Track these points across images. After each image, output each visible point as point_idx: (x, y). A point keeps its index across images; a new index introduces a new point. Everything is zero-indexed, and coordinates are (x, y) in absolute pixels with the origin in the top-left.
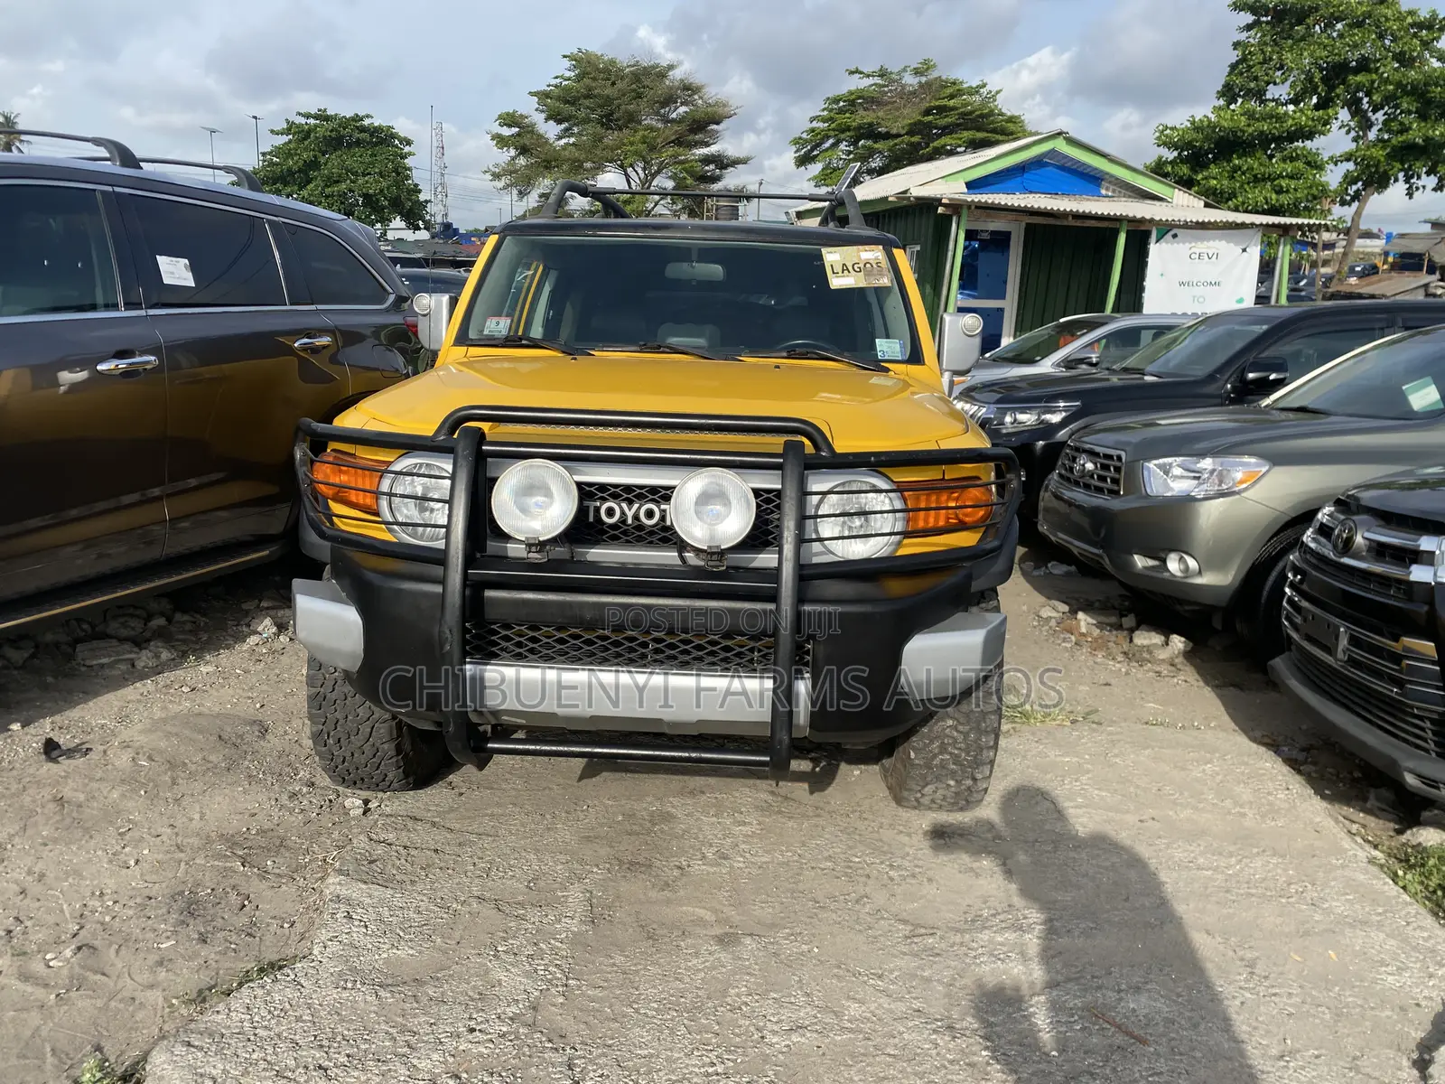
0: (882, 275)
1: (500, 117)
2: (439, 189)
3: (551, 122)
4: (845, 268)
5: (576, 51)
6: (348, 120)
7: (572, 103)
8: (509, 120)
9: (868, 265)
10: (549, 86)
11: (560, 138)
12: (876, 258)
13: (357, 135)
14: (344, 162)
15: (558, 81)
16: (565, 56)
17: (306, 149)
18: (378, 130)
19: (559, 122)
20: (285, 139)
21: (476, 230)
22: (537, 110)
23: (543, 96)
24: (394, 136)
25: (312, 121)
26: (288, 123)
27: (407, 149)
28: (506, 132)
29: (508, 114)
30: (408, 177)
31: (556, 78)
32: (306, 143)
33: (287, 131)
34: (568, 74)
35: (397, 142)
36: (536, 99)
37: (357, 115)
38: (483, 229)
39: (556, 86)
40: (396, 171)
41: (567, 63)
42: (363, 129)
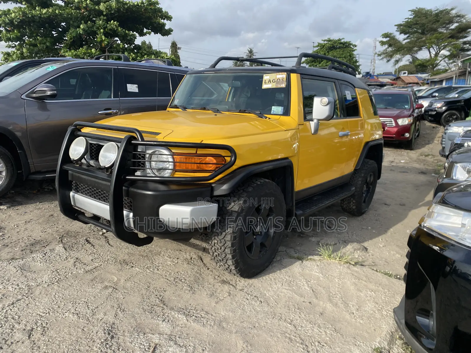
0: (283, 83)
1: (382, 35)
2: (373, 61)
3: (402, 35)
4: (270, 81)
5: (415, 8)
6: (336, 41)
7: (409, 27)
8: (386, 35)
9: (279, 80)
10: (403, 22)
11: (404, 40)
12: (283, 77)
13: (339, 45)
14: (333, 54)
15: (407, 20)
16: (409, 11)
17: (322, 51)
18: (346, 43)
19: (405, 34)
20: (317, 48)
21: (380, 74)
22: (396, 31)
23: (399, 26)
24: (351, 44)
25: (326, 42)
26: (318, 43)
27: (355, 48)
28: (385, 40)
29: (385, 34)
30: (354, 57)
31: (406, 19)
32: (323, 49)
33: (318, 46)
34: (410, 17)
35: (352, 46)
36: (397, 27)
37: (340, 39)
38: (382, 73)
39: (405, 22)
40: (350, 56)
41: (410, 13)
42: (341, 43)
